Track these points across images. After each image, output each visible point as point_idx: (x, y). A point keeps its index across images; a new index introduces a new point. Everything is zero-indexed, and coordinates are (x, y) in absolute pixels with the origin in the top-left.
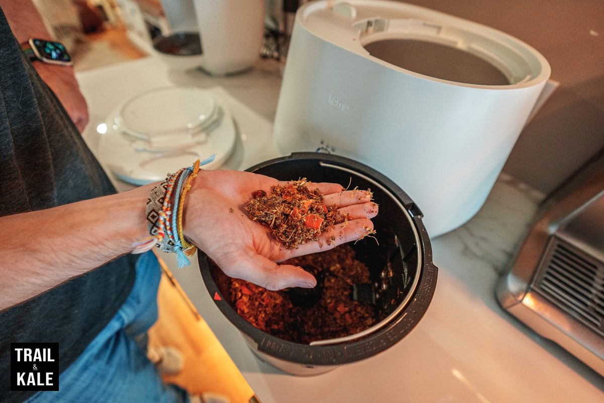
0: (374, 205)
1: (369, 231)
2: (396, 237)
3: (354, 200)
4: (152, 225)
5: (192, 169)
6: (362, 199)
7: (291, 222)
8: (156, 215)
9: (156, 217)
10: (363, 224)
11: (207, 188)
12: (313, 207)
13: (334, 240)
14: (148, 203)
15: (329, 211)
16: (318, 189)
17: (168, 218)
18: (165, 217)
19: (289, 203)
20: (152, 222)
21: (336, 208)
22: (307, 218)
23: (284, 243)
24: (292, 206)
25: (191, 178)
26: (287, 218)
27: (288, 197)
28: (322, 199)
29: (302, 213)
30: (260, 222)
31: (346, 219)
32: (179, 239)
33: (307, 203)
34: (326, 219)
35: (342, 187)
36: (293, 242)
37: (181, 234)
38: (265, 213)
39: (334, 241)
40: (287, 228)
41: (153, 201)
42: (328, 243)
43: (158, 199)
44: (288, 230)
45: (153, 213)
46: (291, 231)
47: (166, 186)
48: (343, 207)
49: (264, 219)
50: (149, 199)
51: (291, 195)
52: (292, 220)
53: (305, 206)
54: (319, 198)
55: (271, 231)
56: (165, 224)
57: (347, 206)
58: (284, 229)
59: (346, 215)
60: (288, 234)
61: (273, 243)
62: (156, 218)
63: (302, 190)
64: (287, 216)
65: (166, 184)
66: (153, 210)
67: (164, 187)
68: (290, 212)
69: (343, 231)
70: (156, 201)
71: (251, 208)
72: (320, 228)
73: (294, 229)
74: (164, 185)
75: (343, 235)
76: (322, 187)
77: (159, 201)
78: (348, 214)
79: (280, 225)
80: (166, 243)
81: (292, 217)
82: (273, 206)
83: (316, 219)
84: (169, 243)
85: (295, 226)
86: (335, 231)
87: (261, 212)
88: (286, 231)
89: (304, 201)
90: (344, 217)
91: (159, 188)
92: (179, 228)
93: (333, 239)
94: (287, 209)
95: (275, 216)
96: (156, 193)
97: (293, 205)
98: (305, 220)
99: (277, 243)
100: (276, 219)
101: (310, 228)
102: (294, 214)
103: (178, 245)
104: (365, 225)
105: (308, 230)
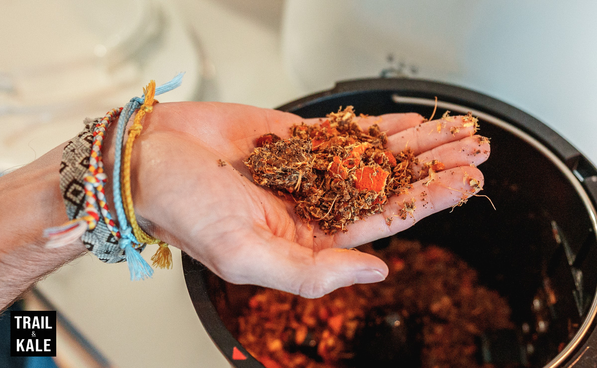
0: (481, 139)
1: (476, 185)
2: (554, 224)
3: (442, 136)
4: (76, 207)
5: (141, 101)
6: (458, 131)
7: (330, 183)
8: (80, 188)
9: (81, 192)
10: (464, 176)
11: (172, 130)
12: (369, 157)
13: (412, 207)
14: (61, 170)
15: (398, 162)
16: (376, 125)
17: (100, 187)
18: (96, 185)
19: (325, 152)
20: (74, 203)
21: (410, 156)
22: (358, 175)
23: (321, 223)
24: (330, 156)
25: (141, 113)
26: (323, 178)
27: (321, 142)
28: (384, 142)
29: (350, 166)
30: (274, 189)
31: (430, 170)
32: (129, 224)
33: (357, 149)
34: (393, 175)
35: (421, 118)
36: (337, 218)
37: (131, 214)
38: (283, 170)
39: (412, 211)
40: (324, 196)
41: (70, 166)
42: (402, 215)
43: (80, 161)
44: (325, 199)
45: (75, 186)
46: (331, 199)
47: (89, 138)
48: (424, 151)
49: (280, 182)
50: (63, 163)
51: (326, 140)
52: (332, 180)
53: (355, 153)
54: (378, 140)
55: (294, 205)
56: (96, 196)
57: (431, 149)
58: (318, 197)
59: (429, 163)
60: (327, 205)
61: (300, 226)
62: (82, 195)
63: (346, 129)
64: (320, 173)
65: (89, 134)
66: (75, 181)
67: (86, 139)
68: (328, 166)
69: (427, 192)
70: (77, 165)
71: (255, 162)
72: (383, 188)
73: (336, 195)
74: (85, 136)
75: (427, 199)
76: (385, 122)
77: (82, 163)
78: (433, 162)
79: (311, 192)
80: (104, 240)
81: (331, 175)
82: (296, 155)
83: (375, 174)
84: (109, 240)
85: (338, 189)
86: (411, 194)
87: (275, 168)
88: (321, 201)
89: (350, 146)
90: (426, 168)
91: (78, 141)
92: (126, 202)
93: (410, 206)
94: (321, 161)
95: (301, 174)
96: (73, 151)
97: (332, 153)
98: (355, 178)
99: (308, 225)
100: (303, 179)
101: (364, 190)
102: (334, 168)
103: (128, 238)
104: (467, 175)
105: (362, 195)
